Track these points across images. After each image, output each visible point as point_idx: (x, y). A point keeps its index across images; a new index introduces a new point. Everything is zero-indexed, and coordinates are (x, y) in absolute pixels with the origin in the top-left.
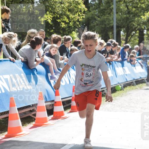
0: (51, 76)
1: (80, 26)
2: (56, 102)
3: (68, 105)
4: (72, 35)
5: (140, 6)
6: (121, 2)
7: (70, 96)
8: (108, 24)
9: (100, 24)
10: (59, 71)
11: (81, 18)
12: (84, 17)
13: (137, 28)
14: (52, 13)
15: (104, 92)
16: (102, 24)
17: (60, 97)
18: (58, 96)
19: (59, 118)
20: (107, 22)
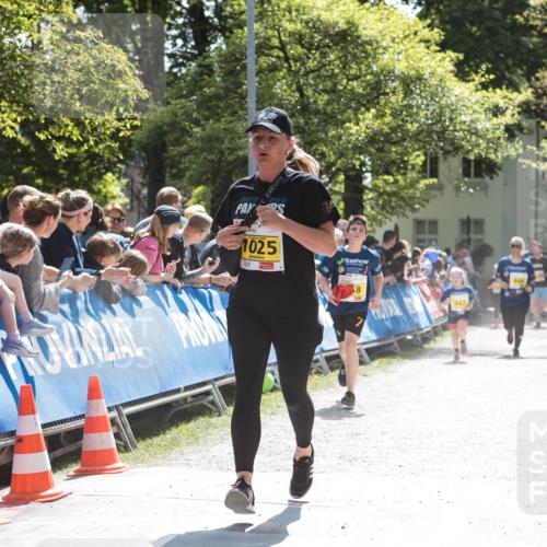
0: (5, 338)
1: (121, 157)
2: (20, 440)
3: (70, 448)
4: (105, 187)
5: (345, 88)
6: (280, 70)
7: (79, 413)
8: (232, 150)
9: (203, 150)
10: (36, 320)
11: (128, 126)
12: (137, 123)
13: (333, 164)
14: (18, 106)
15: (211, 398)
16: (211, 150)
17: (40, 419)
18: (31, 416)
19: (33, 499)
20: (226, 141)
